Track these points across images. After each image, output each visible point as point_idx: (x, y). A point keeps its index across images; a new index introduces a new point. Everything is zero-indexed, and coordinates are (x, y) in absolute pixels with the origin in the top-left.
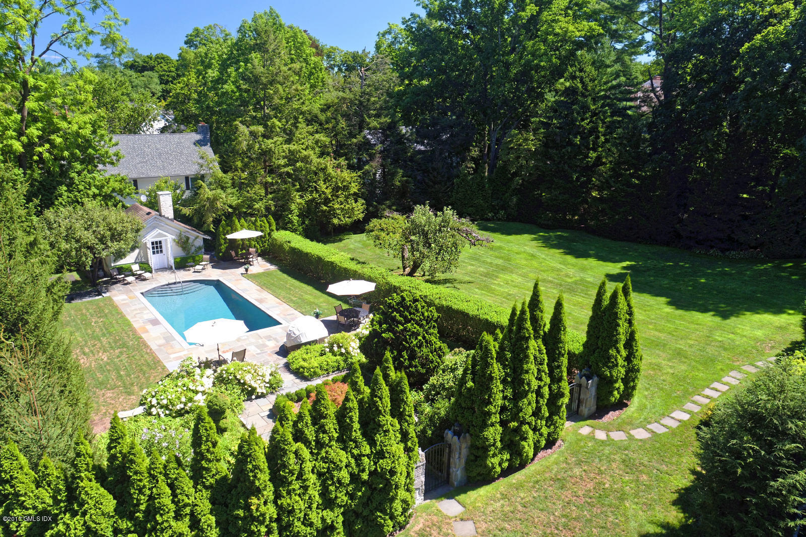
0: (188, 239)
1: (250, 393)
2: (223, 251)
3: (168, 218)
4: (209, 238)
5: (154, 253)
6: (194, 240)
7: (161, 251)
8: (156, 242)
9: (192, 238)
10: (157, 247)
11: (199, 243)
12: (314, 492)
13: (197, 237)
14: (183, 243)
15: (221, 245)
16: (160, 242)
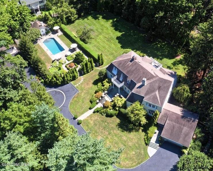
1: (63, 64)
12: (69, 77)
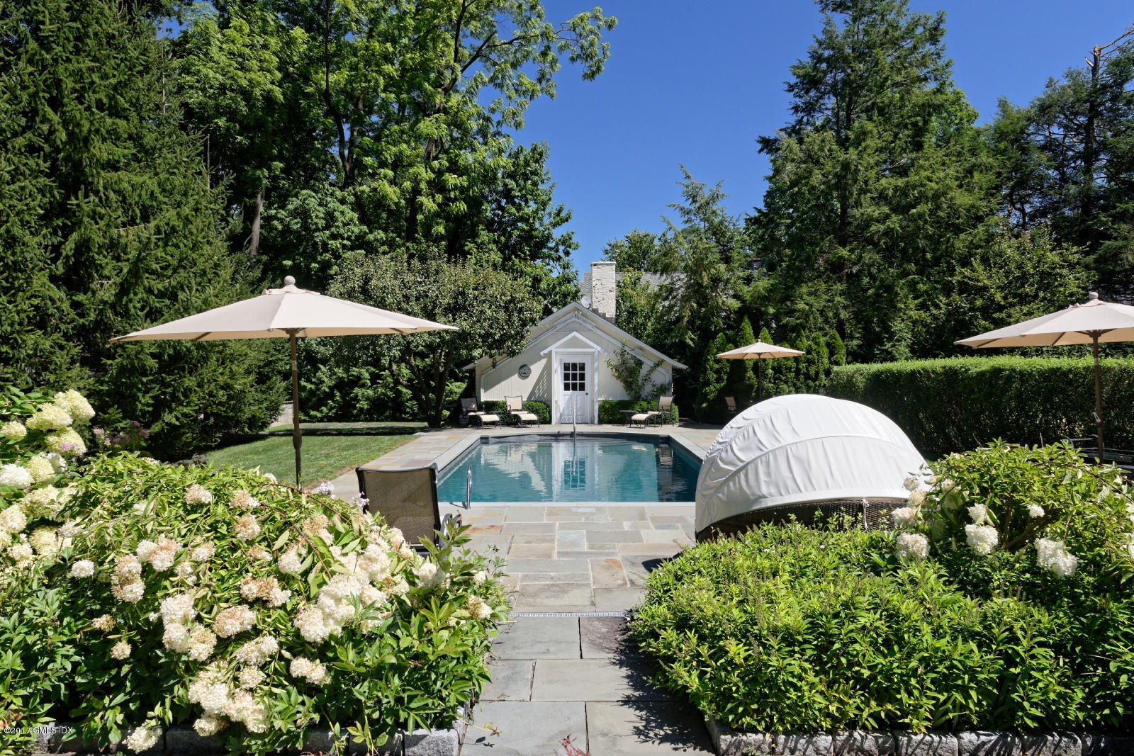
0: (639, 363)
2: (711, 397)
3: (603, 316)
4: (684, 367)
5: (567, 387)
6: (652, 369)
7: (582, 387)
8: (574, 365)
9: (648, 364)
10: (575, 377)
11: (663, 376)
13: (659, 363)
14: (628, 372)
15: (707, 383)
16: (582, 367)
